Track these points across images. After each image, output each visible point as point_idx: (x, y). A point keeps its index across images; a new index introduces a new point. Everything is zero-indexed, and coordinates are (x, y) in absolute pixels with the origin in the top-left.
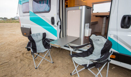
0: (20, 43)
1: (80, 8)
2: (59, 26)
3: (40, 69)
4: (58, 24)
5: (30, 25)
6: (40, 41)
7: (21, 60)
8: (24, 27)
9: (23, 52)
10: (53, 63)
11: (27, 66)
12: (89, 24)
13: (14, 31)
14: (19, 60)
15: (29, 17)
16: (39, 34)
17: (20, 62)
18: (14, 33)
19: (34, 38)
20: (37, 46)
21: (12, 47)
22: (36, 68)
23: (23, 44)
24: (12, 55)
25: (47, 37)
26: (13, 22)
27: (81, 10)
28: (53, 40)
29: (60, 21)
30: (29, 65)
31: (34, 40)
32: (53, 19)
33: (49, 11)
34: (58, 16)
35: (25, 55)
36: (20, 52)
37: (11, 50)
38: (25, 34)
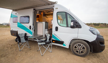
0: (9, 40)
1: (43, 22)
2: (33, 30)
3: (22, 51)
4: (33, 29)
5: (17, 29)
6: (23, 37)
7: (11, 48)
8: (13, 30)
9: (11, 44)
10: (30, 48)
11: (15, 50)
12: (47, 29)
13: (3, 33)
14: (10, 48)
15: (17, 25)
16: (23, 34)
17: (10, 49)
18: (3, 34)
19: (20, 36)
20: (21, 40)
21: (4, 42)
22: (20, 51)
23: (12, 40)
24: (5, 46)
25: (27, 35)
26: (2, 27)
27: (43, 23)
28: (29, 37)
29: (34, 27)
30: (16, 50)
31: (20, 37)
32: (30, 27)
33: (28, 23)
34: (33, 25)
35: (13, 46)
36: (9, 44)
37: (3, 44)
38: (13, 34)
